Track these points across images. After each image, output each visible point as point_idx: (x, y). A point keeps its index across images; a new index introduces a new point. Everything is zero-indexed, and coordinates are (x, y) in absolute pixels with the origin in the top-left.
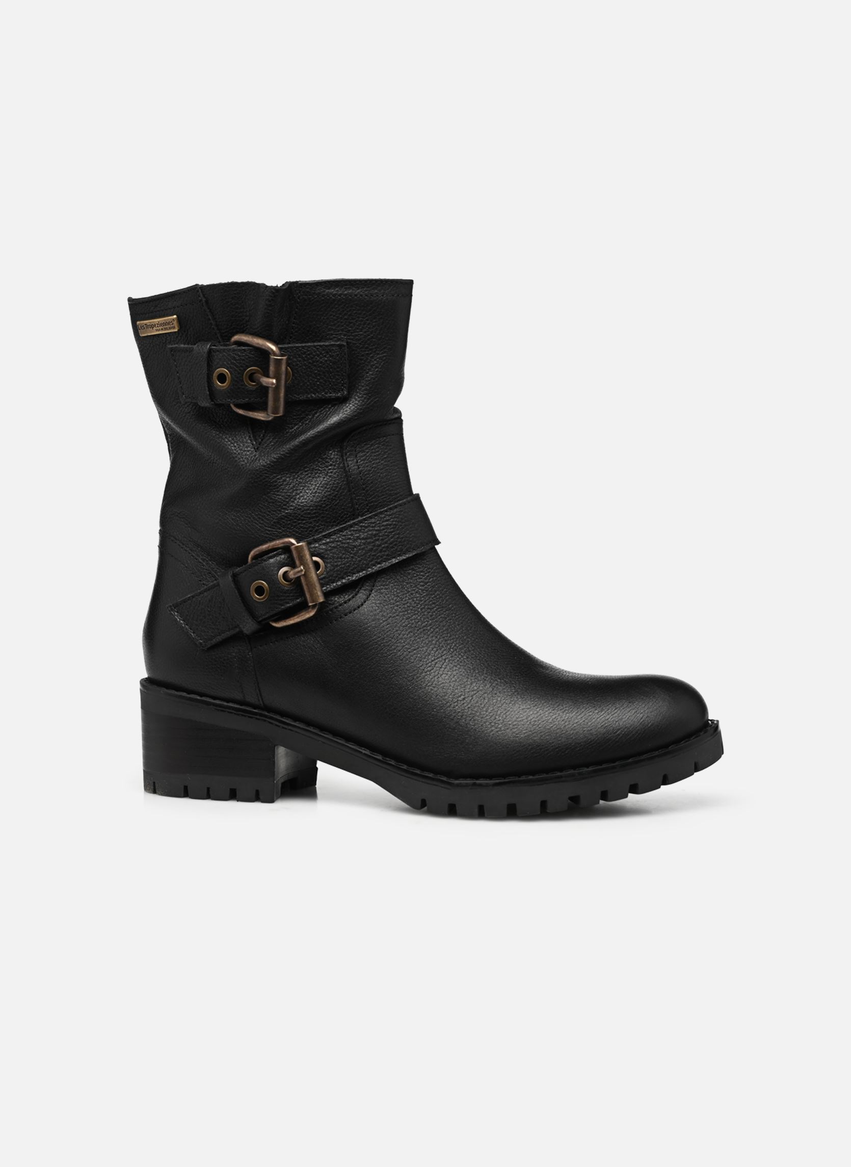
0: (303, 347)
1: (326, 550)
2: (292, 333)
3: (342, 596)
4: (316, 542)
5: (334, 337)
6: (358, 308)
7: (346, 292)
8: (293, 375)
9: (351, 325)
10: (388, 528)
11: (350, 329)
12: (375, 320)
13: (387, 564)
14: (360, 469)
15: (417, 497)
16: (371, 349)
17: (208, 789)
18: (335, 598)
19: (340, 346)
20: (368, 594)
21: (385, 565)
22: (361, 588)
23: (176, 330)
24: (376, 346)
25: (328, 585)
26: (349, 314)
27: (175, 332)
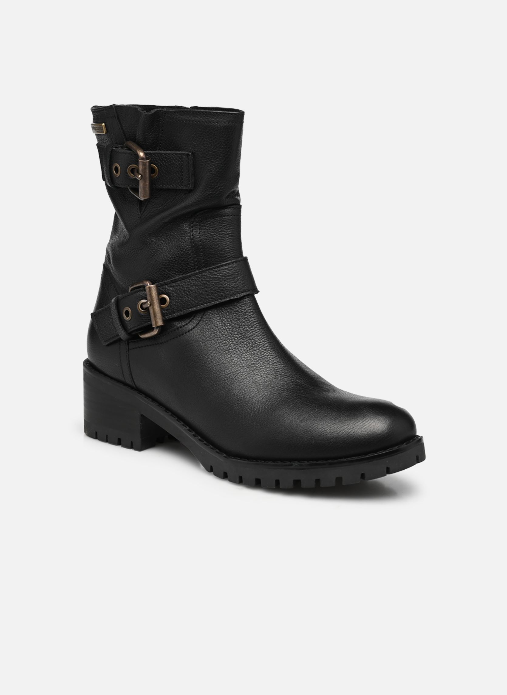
0: (165, 154)
1: (173, 291)
2: (161, 143)
3: (180, 323)
4: (166, 284)
5: (186, 149)
6: (200, 130)
7: (193, 119)
8: (159, 172)
9: (196, 141)
10: (214, 280)
11: (195, 144)
12: (211, 139)
13: (211, 304)
14: (201, 238)
15: (246, 259)
16: (208, 158)
17: (107, 436)
18: (176, 323)
19: (188, 155)
20: (197, 323)
21: (209, 305)
22: (193, 319)
23: (104, 133)
24: (211, 156)
25: (171, 314)
26: (194, 133)
27: (103, 134)
